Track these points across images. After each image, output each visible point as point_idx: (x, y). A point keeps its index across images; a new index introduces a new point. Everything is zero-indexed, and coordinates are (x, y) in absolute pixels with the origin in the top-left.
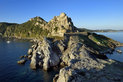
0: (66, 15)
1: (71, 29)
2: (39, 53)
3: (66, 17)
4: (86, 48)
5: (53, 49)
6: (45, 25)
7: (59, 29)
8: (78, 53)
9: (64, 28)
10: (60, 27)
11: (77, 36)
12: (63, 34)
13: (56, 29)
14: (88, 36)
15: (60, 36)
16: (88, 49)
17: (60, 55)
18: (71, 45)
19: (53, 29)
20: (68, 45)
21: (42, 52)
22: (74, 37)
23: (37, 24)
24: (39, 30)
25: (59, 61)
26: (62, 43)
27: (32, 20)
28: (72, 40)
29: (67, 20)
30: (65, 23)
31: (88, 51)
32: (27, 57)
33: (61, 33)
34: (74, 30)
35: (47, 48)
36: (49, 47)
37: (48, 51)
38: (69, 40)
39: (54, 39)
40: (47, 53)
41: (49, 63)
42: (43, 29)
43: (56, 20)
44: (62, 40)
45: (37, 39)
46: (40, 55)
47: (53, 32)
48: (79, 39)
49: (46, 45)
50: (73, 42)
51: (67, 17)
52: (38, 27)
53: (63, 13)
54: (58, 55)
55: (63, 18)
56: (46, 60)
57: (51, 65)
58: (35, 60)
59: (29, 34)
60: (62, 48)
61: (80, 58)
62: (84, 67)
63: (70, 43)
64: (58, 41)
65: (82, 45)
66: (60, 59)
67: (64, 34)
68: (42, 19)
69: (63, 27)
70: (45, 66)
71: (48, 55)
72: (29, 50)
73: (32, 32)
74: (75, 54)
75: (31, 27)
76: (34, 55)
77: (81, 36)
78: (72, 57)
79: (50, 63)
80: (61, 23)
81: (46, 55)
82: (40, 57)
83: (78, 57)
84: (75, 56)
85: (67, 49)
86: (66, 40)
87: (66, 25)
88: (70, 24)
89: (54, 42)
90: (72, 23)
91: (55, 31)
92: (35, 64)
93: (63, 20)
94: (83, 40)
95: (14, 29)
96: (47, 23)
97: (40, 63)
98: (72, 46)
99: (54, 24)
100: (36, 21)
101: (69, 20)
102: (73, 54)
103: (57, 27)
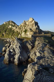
0: (34, 20)
1: (37, 31)
2: (11, 50)
4: (50, 47)
5: (23, 48)
6: (16, 28)
7: (28, 31)
8: (43, 51)
9: (32, 31)
10: (29, 30)
11: (42, 38)
12: (31, 35)
13: (26, 31)
14: (51, 37)
15: (29, 37)
16: (52, 48)
17: (28, 53)
18: (37, 45)
19: (23, 31)
20: (35, 45)
21: (14, 50)
22: (40, 38)
23: (10, 26)
24: (12, 32)
26: (30, 43)
27: (6, 24)
28: (38, 40)
29: (34, 24)
30: (33, 26)
31: (51, 50)
32: (2, 54)
33: (29, 35)
34: (40, 32)
35: (18, 47)
36: (19, 46)
37: (19, 49)
38: (35, 40)
39: (24, 39)
40: (18, 51)
42: (15, 31)
43: (25, 24)
44: (30, 41)
45: (10, 39)
46: (12, 52)
48: (44, 40)
49: (17, 44)
50: (39, 42)
51: (35, 21)
52: (11, 29)
53: (31, 18)
54: (27, 53)
55: (31, 22)
56: (16, 57)
57: (21, 60)
58: (8, 56)
59: (3, 35)
60: (30, 47)
61: (44, 55)
62: (48, 63)
63: (37, 43)
64: (27, 42)
65: (46, 45)
66: (28, 56)
68: (14, 23)
69: (31, 29)
70: (16, 61)
71: (18, 52)
72: (3, 48)
73: (6, 33)
74: (41, 52)
75: (5, 30)
76: (7, 52)
77: (45, 37)
78: (38, 54)
79: (20, 59)
80: (30, 26)
81: (17, 53)
82: (12, 53)
83: (43, 54)
84: (40, 53)
85: (34, 48)
86: (33, 40)
87: (34, 28)
88: (37, 27)
90: (38, 27)
91: (24, 33)
92: (8, 60)
93: (31, 24)
94: (47, 41)
96: (18, 26)
97: (12, 59)
98: (38, 45)
99: (24, 27)
100: (9, 24)
101: (36, 24)
102: (39, 52)
103: (26, 30)
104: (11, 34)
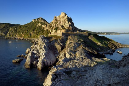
0: (66, 15)
1: (71, 29)
2: (35, 52)
3: (66, 16)
4: (84, 48)
5: (49, 48)
6: (46, 26)
7: (59, 29)
8: (75, 52)
9: (64, 28)
10: (60, 27)
11: (76, 36)
12: (61, 33)
13: (56, 29)
14: (88, 36)
15: (58, 35)
16: (86, 49)
17: (56, 55)
18: (68, 45)
19: (53, 29)
20: (66, 45)
21: (38, 51)
22: (73, 36)
23: (40, 24)
25: (54, 60)
26: (60, 42)
27: (35, 21)
28: (70, 39)
29: (67, 20)
30: (65, 23)
31: (85, 51)
32: (24, 56)
33: (59, 33)
34: (75, 30)
35: (43, 47)
36: (45, 47)
37: (44, 49)
38: (67, 39)
39: (52, 38)
40: (42, 52)
41: (43, 62)
42: (45, 30)
43: (56, 20)
44: (60, 40)
46: (36, 54)
47: (54, 32)
48: (78, 39)
49: (41, 44)
50: (71, 41)
52: (40, 27)
53: (63, 13)
54: (55, 55)
55: (63, 17)
56: (40, 60)
58: (29, 59)
59: (31, 35)
60: (58, 47)
61: (75, 57)
63: (68, 42)
64: (56, 40)
65: (80, 45)
66: (56, 58)
67: (63, 34)
68: (45, 20)
69: (62, 26)
70: (39, 65)
71: (43, 54)
72: (27, 50)
73: (34, 33)
74: (71, 53)
75: (33, 28)
76: (30, 54)
77: (80, 36)
78: (68, 56)
79: (45, 62)
80: (62, 23)
81: (41, 54)
82: (36, 56)
83: (73, 56)
84: (71, 55)
85: (65, 49)
86: (64, 39)
87: (67, 25)
88: (70, 24)
89: (51, 41)
90: (72, 24)
92: (29, 64)
93: (63, 19)
94: (82, 40)
95: (17, 30)
96: (49, 23)
97: (34, 63)
98: (70, 45)
99: (54, 24)
100: (39, 22)
101: (70, 20)
102: (69, 53)
103: (57, 27)
104: (41, 33)
